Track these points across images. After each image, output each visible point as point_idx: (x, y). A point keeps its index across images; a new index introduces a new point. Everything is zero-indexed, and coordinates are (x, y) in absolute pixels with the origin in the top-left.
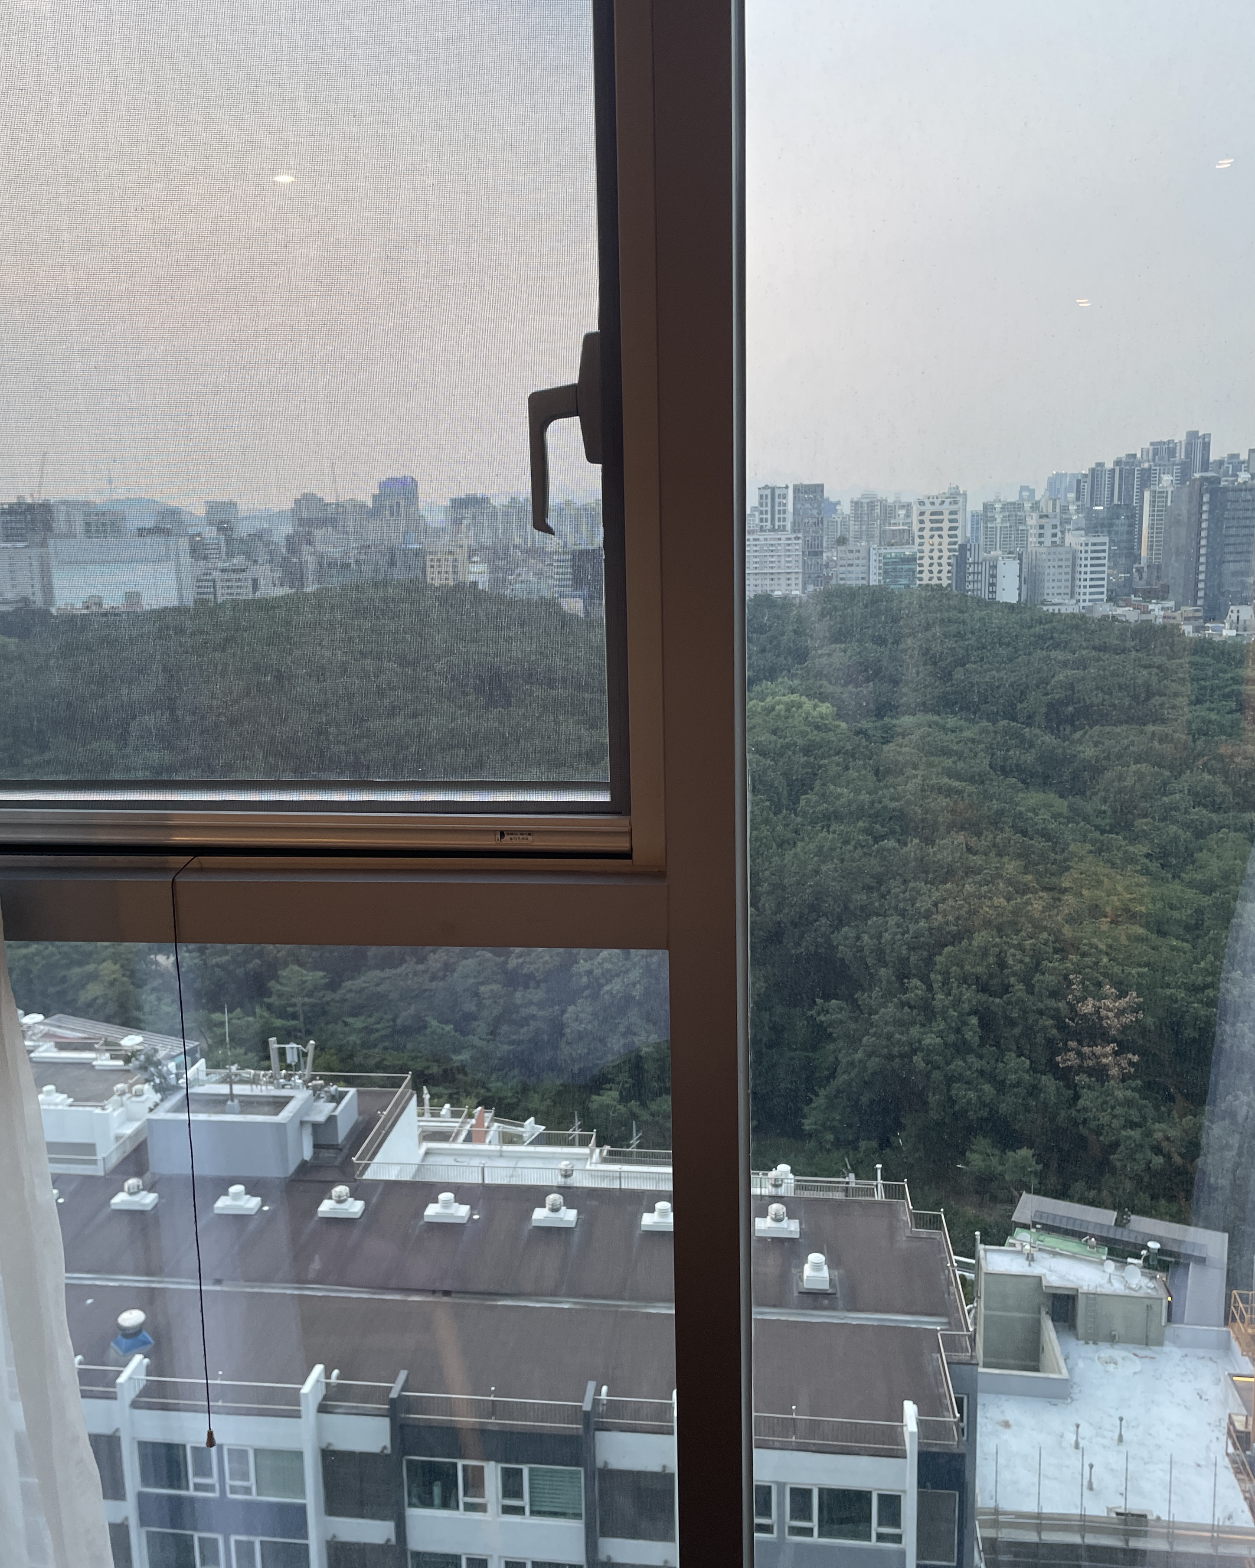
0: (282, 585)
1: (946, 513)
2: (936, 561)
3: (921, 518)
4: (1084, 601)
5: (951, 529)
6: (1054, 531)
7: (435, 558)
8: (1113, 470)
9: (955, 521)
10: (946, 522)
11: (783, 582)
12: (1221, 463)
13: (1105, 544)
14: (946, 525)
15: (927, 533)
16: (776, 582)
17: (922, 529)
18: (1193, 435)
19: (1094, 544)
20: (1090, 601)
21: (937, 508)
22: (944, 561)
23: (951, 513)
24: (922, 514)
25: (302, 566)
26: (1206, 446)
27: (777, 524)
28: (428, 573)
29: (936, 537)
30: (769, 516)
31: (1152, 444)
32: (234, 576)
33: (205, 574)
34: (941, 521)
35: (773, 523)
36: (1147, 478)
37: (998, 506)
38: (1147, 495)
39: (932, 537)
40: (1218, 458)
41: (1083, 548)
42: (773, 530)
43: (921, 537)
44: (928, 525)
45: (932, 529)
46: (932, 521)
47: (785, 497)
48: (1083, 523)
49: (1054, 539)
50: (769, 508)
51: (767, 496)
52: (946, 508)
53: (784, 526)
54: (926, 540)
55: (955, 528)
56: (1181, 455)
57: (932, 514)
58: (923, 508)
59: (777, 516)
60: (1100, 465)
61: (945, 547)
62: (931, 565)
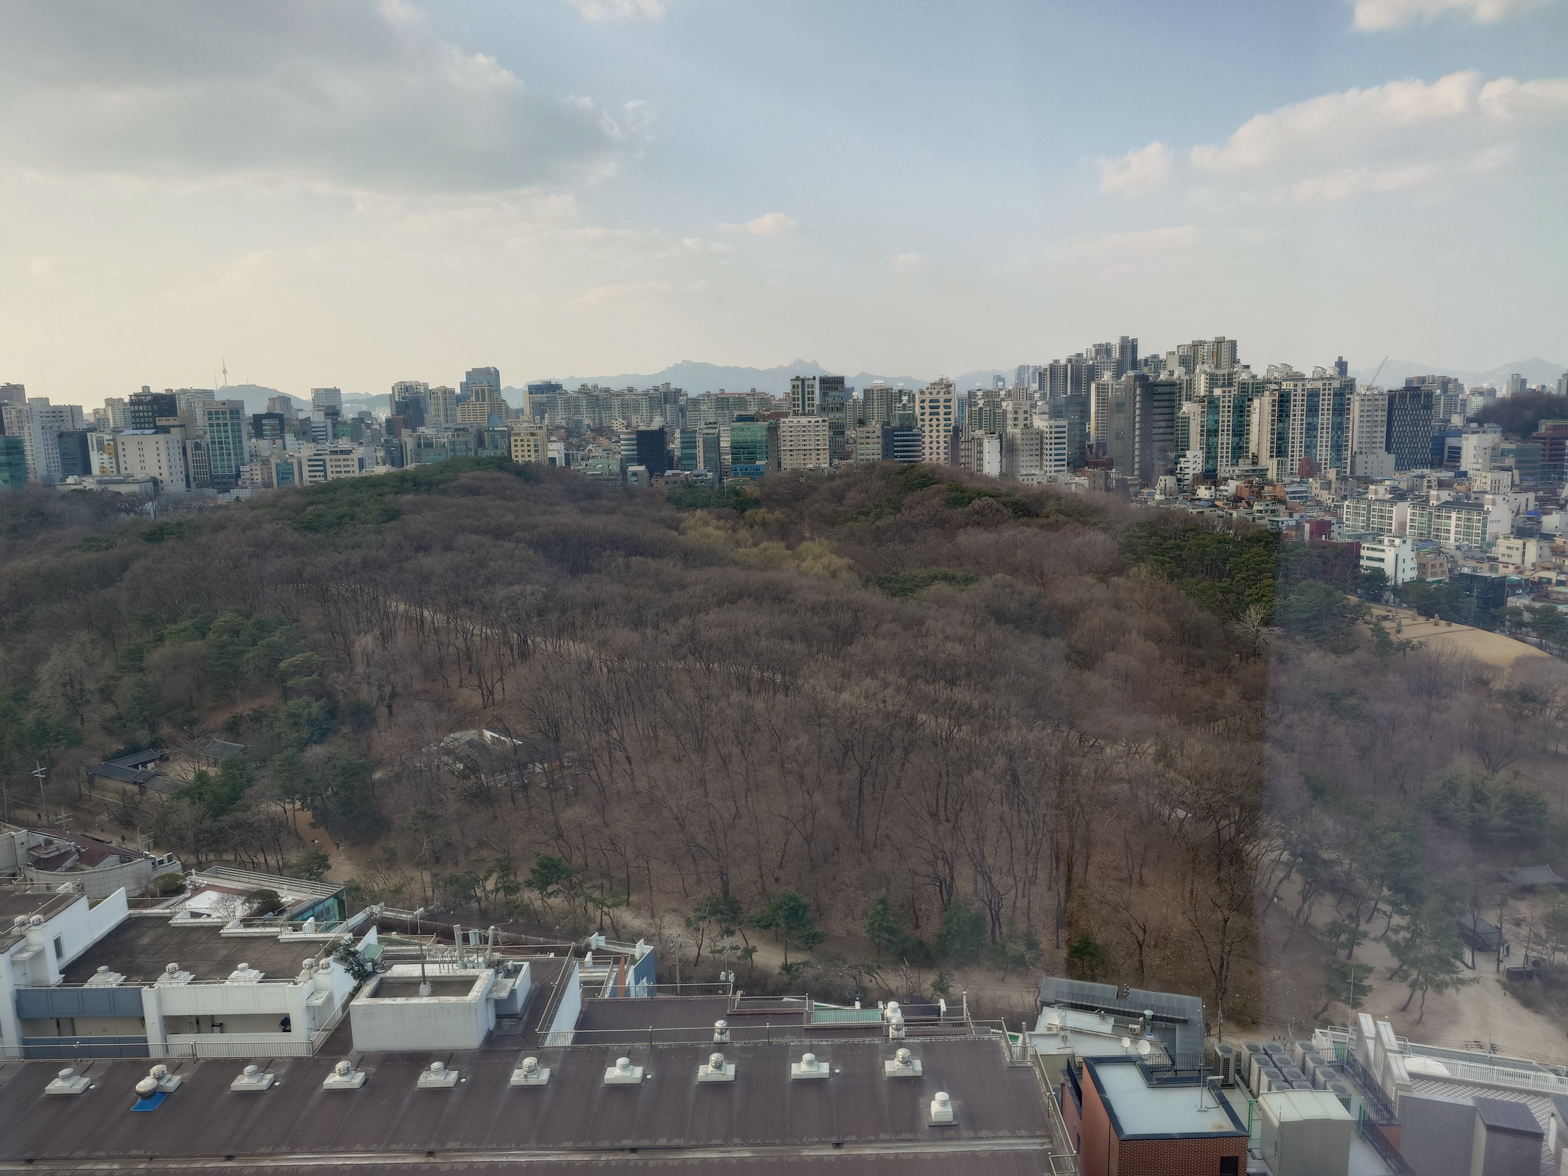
0: (384, 464)
1: (942, 400)
2: (934, 439)
3: (922, 404)
4: (1050, 472)
5: (946, 414)
6: (1026, 416)
7: (519, 438)
8: (1066, 366)
9: (949, 407)
10: (942, 408)
11: (814, 457)
12: (1146, 361)
13: (1064, 427)
14: (942, 410)
15: (927, 417)
16: (808, 457)
17: (923, 414)
18: (1124, 340)
19: (1058, 427)
20: (1055, 471)
21: (934, 396)
22: (941, 439)
23: (946, 401)
24: (923, 401)
25: (401, 448)
26: (1134, 348)
27: (807, 409)
28: (513, 452)
29: (934, 420)
30: (800, 402)
31: (1094, 346)
32: (342, 457)
33: (315, 455)
34: (938, 407)
35: (804, 409)
36: (1093, 373)
37: (980, 393)
38: (1093, 386)
39: (931, 420)
40: (1143, 358)
41: (1047, 430)
42: (804, 414)
43: (923, 420)
44: (928, 411)
45: (931, 414)
46: (931, 407)
47: (813, 386)
48: (1046, 408)
49: (1026, 422)
50: (800, 396)
51: (798, 386)
52: (942, 397)
53: (813, 410)
54: (927, 422)
55: (949, 413)
56: (1116, 354)
57: (931, 401)
58: (923, 397)
59: (807, 402)
60: (1056, 361)
61: (941, 428)
62: (931, 443)
